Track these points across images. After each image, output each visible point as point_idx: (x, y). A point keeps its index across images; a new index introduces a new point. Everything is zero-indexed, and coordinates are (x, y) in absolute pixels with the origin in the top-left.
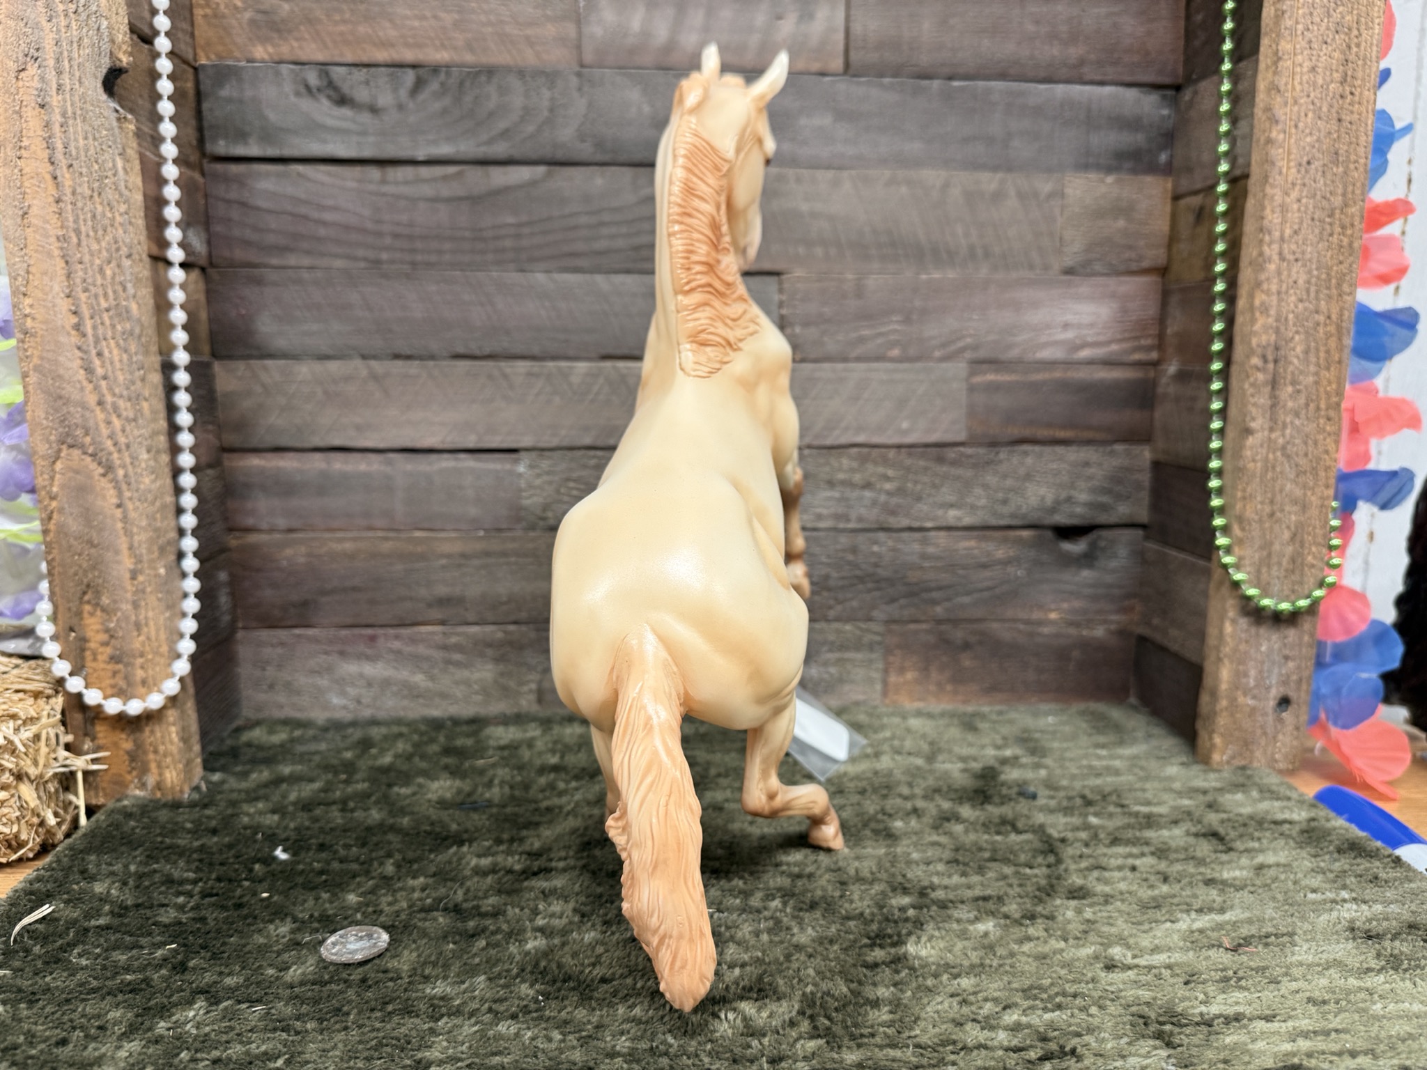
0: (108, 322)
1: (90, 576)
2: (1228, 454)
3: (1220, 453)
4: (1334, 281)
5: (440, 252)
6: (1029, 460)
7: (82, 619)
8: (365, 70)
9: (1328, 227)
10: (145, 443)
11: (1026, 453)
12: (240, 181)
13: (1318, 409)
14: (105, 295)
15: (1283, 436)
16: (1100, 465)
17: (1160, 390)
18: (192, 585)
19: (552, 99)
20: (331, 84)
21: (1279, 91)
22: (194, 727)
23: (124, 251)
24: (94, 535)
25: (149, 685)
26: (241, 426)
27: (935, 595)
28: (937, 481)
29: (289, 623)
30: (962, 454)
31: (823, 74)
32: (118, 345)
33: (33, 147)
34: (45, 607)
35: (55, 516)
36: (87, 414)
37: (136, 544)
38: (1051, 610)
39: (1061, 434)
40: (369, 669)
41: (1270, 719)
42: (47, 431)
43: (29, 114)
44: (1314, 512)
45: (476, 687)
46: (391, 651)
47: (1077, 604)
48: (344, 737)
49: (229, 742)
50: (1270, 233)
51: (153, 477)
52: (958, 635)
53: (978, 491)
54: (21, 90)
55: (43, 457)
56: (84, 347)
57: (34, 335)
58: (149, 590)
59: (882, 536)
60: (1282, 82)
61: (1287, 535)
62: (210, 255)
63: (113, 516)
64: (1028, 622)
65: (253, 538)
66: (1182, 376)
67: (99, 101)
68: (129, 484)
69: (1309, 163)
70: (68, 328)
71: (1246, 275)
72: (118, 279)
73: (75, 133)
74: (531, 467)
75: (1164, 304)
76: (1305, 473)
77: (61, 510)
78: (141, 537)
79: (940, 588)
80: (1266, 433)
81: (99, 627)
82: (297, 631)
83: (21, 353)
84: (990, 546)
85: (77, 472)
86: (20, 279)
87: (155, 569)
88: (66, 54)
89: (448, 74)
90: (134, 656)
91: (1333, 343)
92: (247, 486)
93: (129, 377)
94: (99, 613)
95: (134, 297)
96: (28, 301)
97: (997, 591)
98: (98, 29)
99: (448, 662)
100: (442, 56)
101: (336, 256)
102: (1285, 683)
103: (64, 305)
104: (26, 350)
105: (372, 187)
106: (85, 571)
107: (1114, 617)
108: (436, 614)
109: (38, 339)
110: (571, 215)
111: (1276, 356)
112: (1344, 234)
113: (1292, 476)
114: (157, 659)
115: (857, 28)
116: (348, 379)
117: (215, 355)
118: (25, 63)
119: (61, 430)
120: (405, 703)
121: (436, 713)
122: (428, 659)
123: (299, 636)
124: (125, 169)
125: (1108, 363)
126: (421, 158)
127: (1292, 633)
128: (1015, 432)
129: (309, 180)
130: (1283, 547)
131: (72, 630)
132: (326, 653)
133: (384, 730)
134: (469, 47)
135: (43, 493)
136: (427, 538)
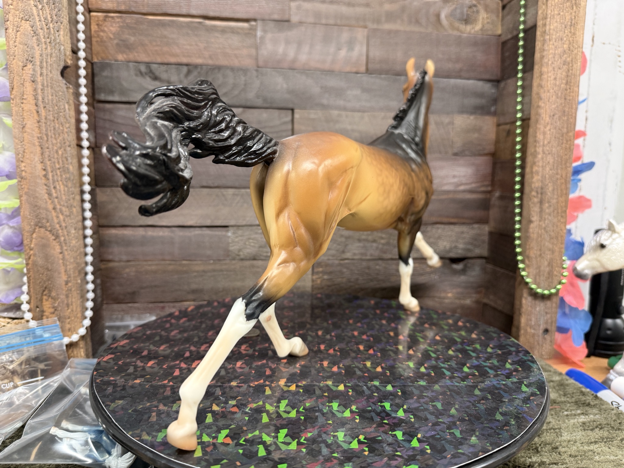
0: (59, 174)
1: (47, 283)
2: (523, 230)
3: (519, 230)
4: (563, 162)
6: (440, 231)
7: (42, 302)
8: (166, 66)
9: (561, 141)
10: (74, 226)
11: (438, 228)
12: (110, 111)
13: (558, 213)
14: (58, 162)
15: (545, 223)
16: (468, 233)
17: (492, 203)
18: (91, 286)
19: (246, 81)
20: (151, 71)
21: (542, 87)
22: (90, 350)
23: (67, 143)
24: (49, 265)
25: (72, 331)
26: (107, 216)
29: (127, 301)
31: (357, 73)
32: (63, 184)
33: (28, 99)
34: (25, 298)
35: (32, 257)
36: (48, 213)
37: (68, 270)
38: (448, 293)
39: (453, 220)
41: (541, 339)
42: (30, 221)
43: (27, 85)
44: (557, 254)
47: (459, 290)
50: (539, 142)
51: (77, 240)
54: (24, 75)
55: (28, 232)
56: (48, 185)
57: (26, 179)
58: (73, 289)
59: (380, 262)
60: (543, 83)
61: (546, 263)
62: (96, 143)
63: (58, 257)
64: (440, 298)
65: (111, 265)
66: (501, 198)
67: (59, 80)
68: (66, 244)
69: (553, 115)
70: (41, 176)
71: (529, 159)
72: (64, 155)
73: (48, 93)
74: (234, 233)
75: (494, 168)
76: (553, 238)
77: (35, 255)
78: (70, 267)
80: (538, 222)
81: (50, 306)
82: (130, 305)
83: (19, 187)
84: (424, 266)
85: (43, 238)
86: (20, 155)
87: (77, 280)
88: (45, 60)
89: (202, 69)
90: (65, 318)
91: (563, 186)
92: (109, 242)
93: (67, 197)
94: (50, 299)
95: (71, 163)
96: (23, 164)
97: (427, 285)
98: (60, 50)
100: (199, 61)
102: (546, 323)
103: (39, 166)
104: (22, 185)
106: (45, 282)
107: (474, 295)
108: (191, 297)
109: (27, 181)
111: (542, 192)
112: (567, 143)
113: (548, 239)
114: (76, 319)
115: (371, 55)
117: (97, 186)
118: (27, 63)
119: (36, 220)
123: (131, 307)
124: (69, 109)
125: (471, 191)
127: (548, 303)
128: (434, 219)
130: (545, 268)
131: (37, 307)
134: (211, 57)
135: (27, 247)
136: (188, 264)
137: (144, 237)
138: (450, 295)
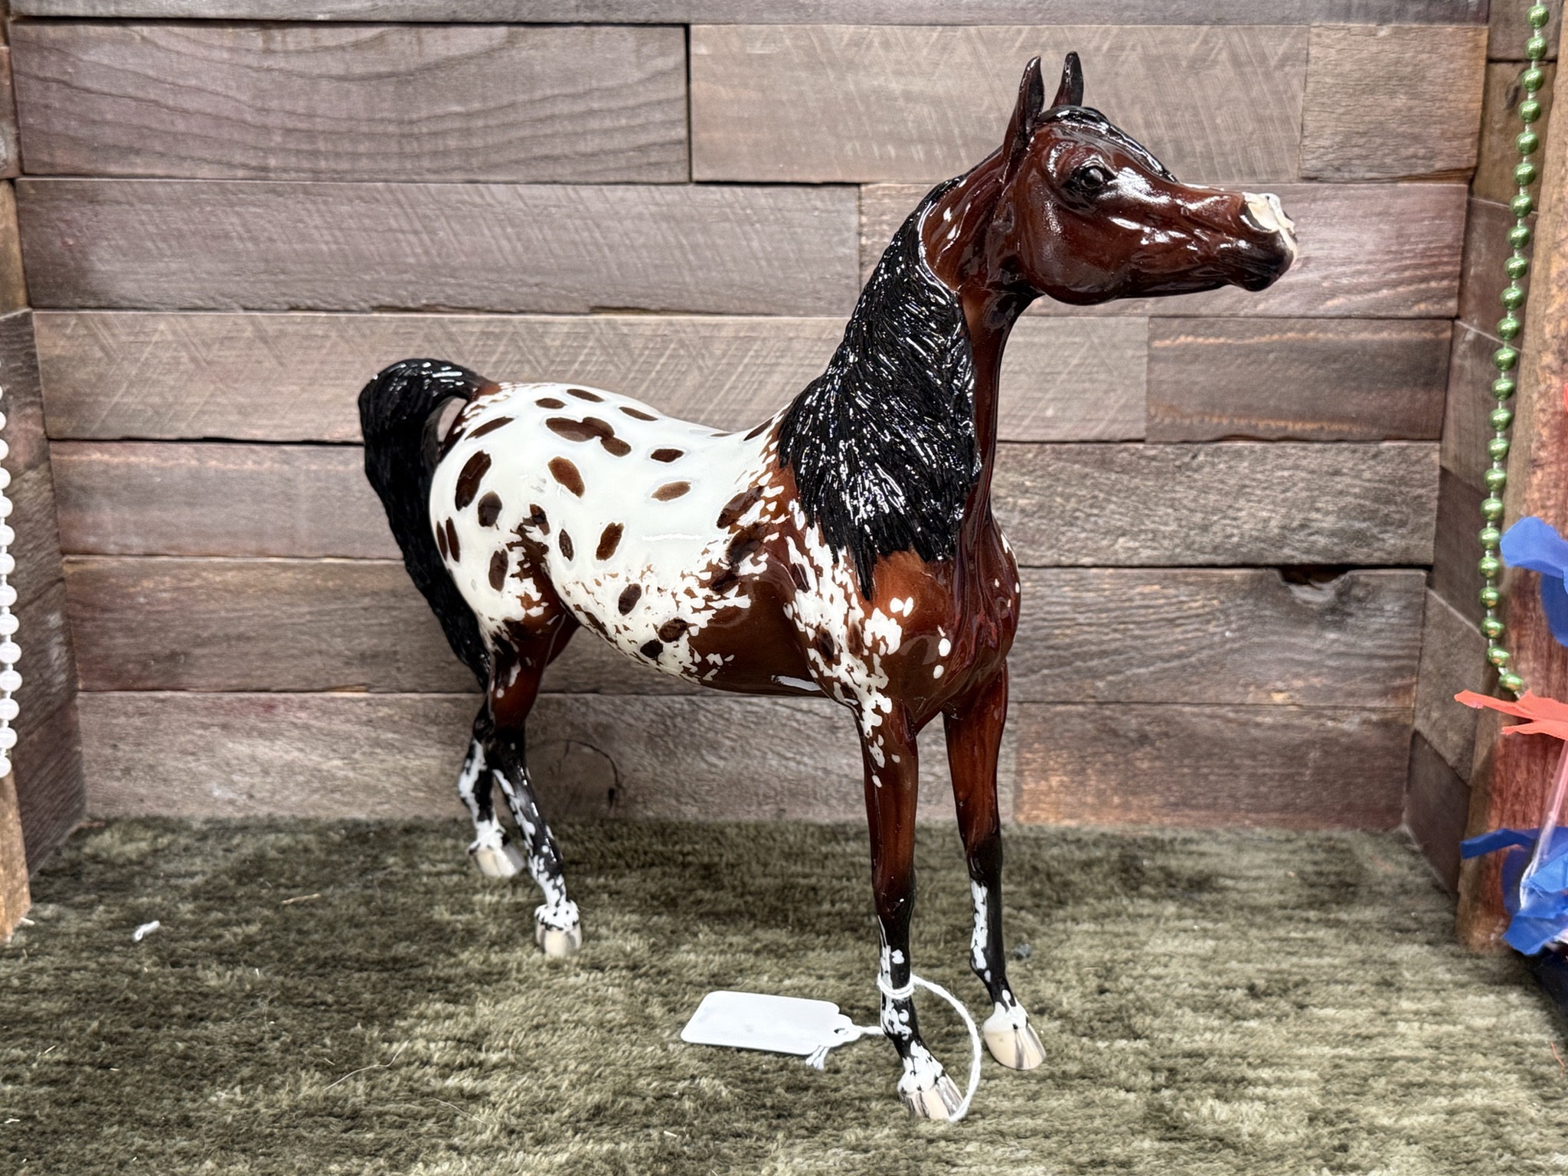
5: (355, 156)
6: (1244, 466)
11: (1238, 455)
12: (59, 49)
16: (1358, 476)
17: (1456, 361)
18: (10, 652)
26: (72, 407)
27: (1094, 663)
28: (1102, 496)
29: (150, 684)
30: (1142, 457)
38: (1277, 691)
39: (1296, 427)
40: (264, 750)
45: (415, 780)
46: (295, 725)
47: (1316, 681)
48: (227, 850)
49: (66, 854)
52: (1131, 723)
53: (1162, 510)
62: (20, 158)
64: (1237, 707)
65: (96, 564)
75: (1468, 229)
79: (1103, 654)
82: (161, 695)
84: (1183, 593)
92: (82, 489)
97: (1193, 659)
99: (377, 743)
101: (205, 160)
105: (251, 60)
107: (1377, 703)
108: (357, 675)
110: (545, 99)
116: (227, 340)
117: (30, 304)
120: (316, 797)
121: (361, 815)
122: (347, 737)
123: (163, 701)
126: (321, 17)
128: (1225, 424)
129: (157, 46)
132: (205, 726)
133: (286, 840)
136: (343, 566)
137: (196, 475)
138: (1279, 698)
